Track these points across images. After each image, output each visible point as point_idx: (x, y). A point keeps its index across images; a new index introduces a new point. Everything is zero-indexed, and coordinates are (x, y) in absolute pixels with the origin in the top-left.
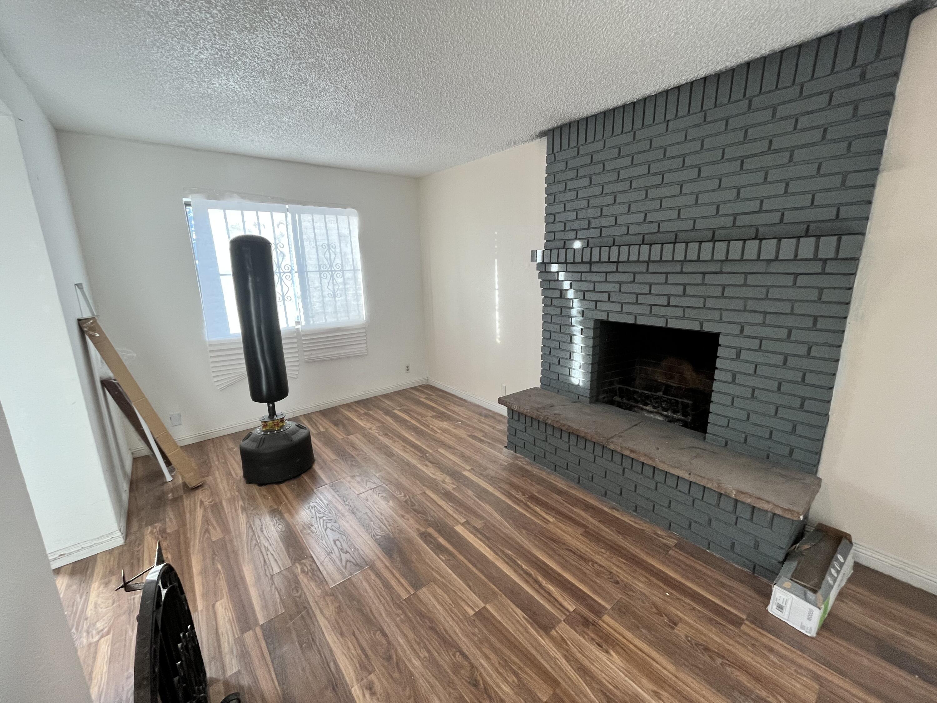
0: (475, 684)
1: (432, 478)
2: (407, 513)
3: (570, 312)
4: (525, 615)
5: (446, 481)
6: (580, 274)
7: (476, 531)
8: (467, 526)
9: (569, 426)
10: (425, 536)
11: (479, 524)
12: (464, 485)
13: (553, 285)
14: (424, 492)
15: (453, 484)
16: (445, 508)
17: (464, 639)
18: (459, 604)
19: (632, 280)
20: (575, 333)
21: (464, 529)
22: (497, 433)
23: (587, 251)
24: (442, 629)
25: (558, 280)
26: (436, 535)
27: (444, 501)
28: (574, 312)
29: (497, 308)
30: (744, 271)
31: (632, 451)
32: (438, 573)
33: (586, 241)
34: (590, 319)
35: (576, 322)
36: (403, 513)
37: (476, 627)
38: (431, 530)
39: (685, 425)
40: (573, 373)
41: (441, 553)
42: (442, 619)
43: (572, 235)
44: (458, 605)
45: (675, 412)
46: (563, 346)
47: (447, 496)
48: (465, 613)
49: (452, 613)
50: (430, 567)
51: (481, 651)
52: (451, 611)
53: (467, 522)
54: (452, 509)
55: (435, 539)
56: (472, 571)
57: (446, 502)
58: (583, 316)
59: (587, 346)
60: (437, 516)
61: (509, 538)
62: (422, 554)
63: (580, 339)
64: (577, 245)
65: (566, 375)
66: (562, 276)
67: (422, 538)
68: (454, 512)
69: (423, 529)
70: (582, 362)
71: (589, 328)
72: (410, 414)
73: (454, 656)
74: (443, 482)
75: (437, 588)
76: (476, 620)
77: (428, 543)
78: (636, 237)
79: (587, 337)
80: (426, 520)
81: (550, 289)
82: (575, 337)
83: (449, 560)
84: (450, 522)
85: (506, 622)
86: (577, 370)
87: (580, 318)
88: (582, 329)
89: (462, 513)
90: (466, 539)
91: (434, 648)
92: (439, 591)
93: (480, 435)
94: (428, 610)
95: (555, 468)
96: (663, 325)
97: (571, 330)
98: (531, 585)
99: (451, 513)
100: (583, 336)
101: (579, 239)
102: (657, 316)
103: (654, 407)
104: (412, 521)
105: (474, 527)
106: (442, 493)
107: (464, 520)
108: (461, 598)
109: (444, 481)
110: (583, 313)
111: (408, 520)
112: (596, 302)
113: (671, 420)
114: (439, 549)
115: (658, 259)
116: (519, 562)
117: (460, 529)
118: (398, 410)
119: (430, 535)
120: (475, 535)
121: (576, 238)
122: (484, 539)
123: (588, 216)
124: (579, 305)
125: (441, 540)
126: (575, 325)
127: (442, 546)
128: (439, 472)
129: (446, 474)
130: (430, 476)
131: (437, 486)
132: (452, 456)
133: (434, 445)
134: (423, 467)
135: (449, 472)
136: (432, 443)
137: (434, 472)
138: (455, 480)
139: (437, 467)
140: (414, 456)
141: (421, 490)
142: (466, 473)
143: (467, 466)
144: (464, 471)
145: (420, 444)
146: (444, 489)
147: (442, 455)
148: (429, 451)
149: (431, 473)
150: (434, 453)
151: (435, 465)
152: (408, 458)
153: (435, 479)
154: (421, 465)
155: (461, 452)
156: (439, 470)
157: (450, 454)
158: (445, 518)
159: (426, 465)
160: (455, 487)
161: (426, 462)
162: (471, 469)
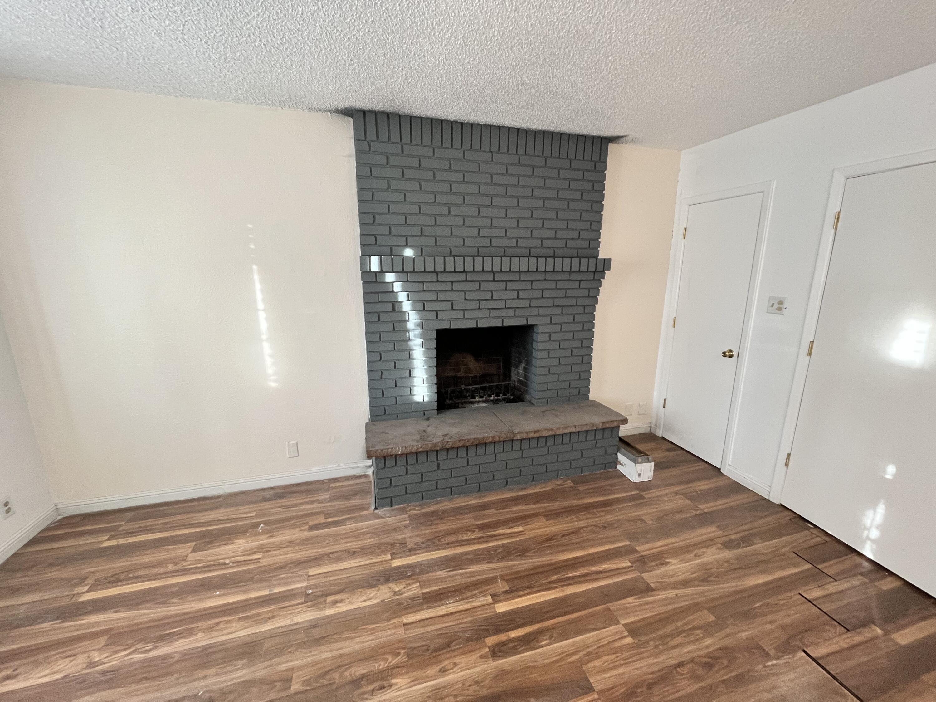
0: (709, 666)
1: (377, 605)
2: (441, 661)
3: (406, 326)
4: (635, 597)
5: (397, 589)
6: (422, 284)
7: (511, 593)
8: (499, 598)
9: (475, 439)
10: (499, 652)
11: (502, 586)
12: (420, 574)
13: (382, 297)
14: (405, 625)
15: (409, 584)
16: (454, 610)
17: (662, 658)
18: (618, 648)
19: (478, 288)
20: (414, 348)
21: (504, 603)
22: (329, 504)
23: (421, 260)
24: (650, 676)
25: (393, 292)
26: (503, 637)
28: (411, 325)
29: (264, 337)
30: (555, 279)
31: (536, 432)
32: (569, 655)
33: (420, 249)
34: (431, 330)
35: (415, 336)
36: (436, 669)
37: (647, 642)
38: (492, 641)
39: (509, 401)
40: (416, 391)
41: (537, 642)
42: (637, 672)
43: (402, 241)
44: (621, 649)
45: (497, 395)
46: (399, 365)
47: (432, 599)
48: (630, 647)
49: (628, 659)
50: (557, 661)
51: (674, 647)
52: (626, 659)
53: (493, 596)
54: (461, 603)
55: (510, 641)
56: (573, 619)
58: (422, 328)
59: (429, 358)
60: (467, 625)
61: (533, 569)
62: (532, 664)
63: (422, 353)
64: (409, 253)
65: (407, 395)
66: (397, 287)
67: (502, 657)
68: (468, 602)
70: (425, 377)
71: (430, 339)
72: (137, 577)
73: (682, 675)
75: (592, 664)
76: (640, 638)
77: (514, 652)
78: (471, 249)
79: (428, 349)
80: (469, 640)
81: (380, 302)
82: (414, 352)
83: (550, 636)
84: (486, 613)
85: (642, 615)
86: (419, 386)
87: (419, 331)
88: (422, 342)
89: (475, 595)
91: (674, 693)
92: (596, 663)
93: (321, 519)
94: (625, 683)
95: (451, 492)
96: (500, 325)
97: (408, 345)
98: (599, 579)
99: (467, 606)
100: (423, 349)
101: (411, 247)
102: (494, 318)
103: (481, 397)
104: (461, 660)
105: (505, 592)
107: (488, 598)
108: (609, 643)
109: (396, 592)
110: (422, 326)
111: (456, 664)
112: (437, 312)
113: (496, 402)
114: (528, 641)
115: (509, 270)
116: (570, 575)
117: (502, 608)
118: (88, 591)
119: (502, 644)
120: (519, 597)
121: (407, 245)
122: (528, 591)
123: (420, 223)
124: (417, 317)
125: (514, 634)
126: (413, 339)
127: (524, 636)
128: (369, 591)
129: (382, 584)
130: (369, 607)
131: (400, 604)
132: (341, 564)
133: (289, 575)
134: (337, 607)
135: (378, 580)
136: (281, 576)
137: (364, 598)
138: (402, 579)
139: (354, 590)
140: (294, 611)
141: (396, 627)
142: (396, 563)
143: (381, 557)
144: (391, 563)
145: (266, 592)
146: (413, 599)
147: (327, 574)
148: (301, 588)
149: (362, 602)
150: (313, 582)
151: (346, 590)
152: (288, 622)
153: (383, 601)
154: (330, 608)
155: (342, 551)
156: (364, 590)
157: (336, 565)
158: (474, 616)
159: (335, 602)
160: (418, 584)
161: (329, 599)
162: (392, 554)
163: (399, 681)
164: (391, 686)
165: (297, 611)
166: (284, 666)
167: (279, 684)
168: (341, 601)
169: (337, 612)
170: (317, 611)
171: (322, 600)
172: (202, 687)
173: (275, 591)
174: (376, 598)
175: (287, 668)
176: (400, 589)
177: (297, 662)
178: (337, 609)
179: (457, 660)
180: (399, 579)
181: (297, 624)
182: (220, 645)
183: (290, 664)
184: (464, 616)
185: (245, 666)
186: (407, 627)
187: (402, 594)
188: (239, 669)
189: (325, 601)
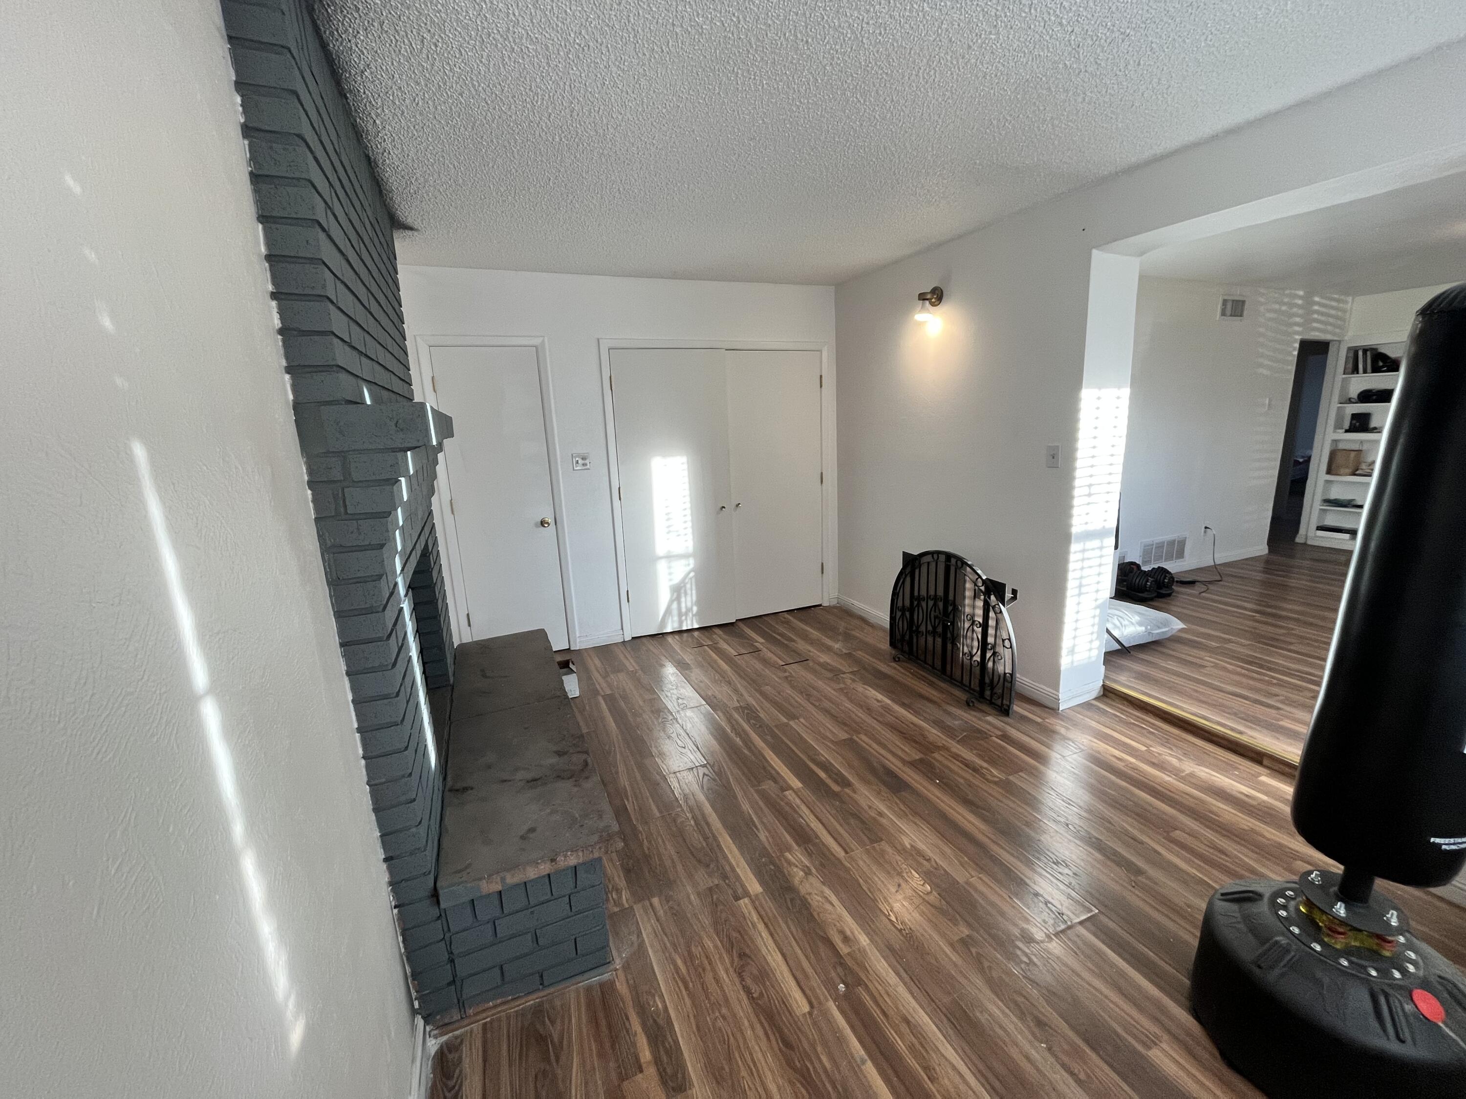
1: (832, 888)
5: (801, 873)
7: (775, 778)
8: (784, 785)
10: (845, 783)
11: (768, 785)
12: (768, 855)
14: (846, 852)
15: (789, 863)
16: (812, 817)
21: (790, 783)
26: (829, 782)
27: (812, 829)
32: (830, 747)
38: (836, 788)
41: (824, 762)
47: (804, 837)
53: (783, 790)
55: (830, 777)
57: (808, 825)
67: (848, 780)
68: (800, 809)
69: (847, 790)
74: (808, 873)
75: (833, 738)
77: (839, 774)
80: (841, 801)
83: (815, 755)
84: (807, 794)
89: (787, 804)
90: (790, 771)
92: (829, 734)
99: (803, 807)
104: (863, 803)
105: (776, 782)
106: (815, 845)
107: (787, 793)
109: (806, 874)
111: (870, 807)
114: (826, 767)
117: (796, 783)
119: (837, 782)
120: (778, 773)
125: (823, 775)
127: (821, 768)
128: (814, 904)
129: (798, 892)
130: (837, 895)
131: (822, 865)
132: (773, 964)
133: (819, 1049)
134: (852, 933)
135: (792, 900)
136: (828, 1065)
137: (828, 907)
138: (782, 872)
139: (818, 924)
140: (883, 992)
141: (854, 860)
142: (755, 887)
143: (745, 911)
144: (757, 895)
145: (870, 1070)
146: (810, 854)
147: (800, 976)
148: (839, 1008)
149: (833, 906)
150: (822, 992)
151: (822, 934)
152: (902, 990)
153: (823, 883)
154: (857, 941)
155: (742, 980)
156: (814, 910)
157: (778, 974)
158: (813, 801)
159: (846, 939)
160: (788, 855)
161: (844, 949)
162: (737, 898)
163: (907, 843)
164: (912, 846)
165: (880, 988)
166: (954, 957)
167: (974, 950)
168: (842, 932)
169: (860, 930)
170: (870, 958)
171: (850, 962)
172: (1036, 1048)
173: (862, 1052)
174: (822, 892)
175: (954, 953)
176: (799, 870)
177: (941, 943)
178: (856, 932)
179: (866, 808)
180: (784, 875)
181: (897, 974)
182: (983, 1075)
183: (948, 950)
184: (817, 809)
185: (984, 1010)
186: (848, 851)
187: (807, 867)
188: (990, 1015)
189: (849, 954)
